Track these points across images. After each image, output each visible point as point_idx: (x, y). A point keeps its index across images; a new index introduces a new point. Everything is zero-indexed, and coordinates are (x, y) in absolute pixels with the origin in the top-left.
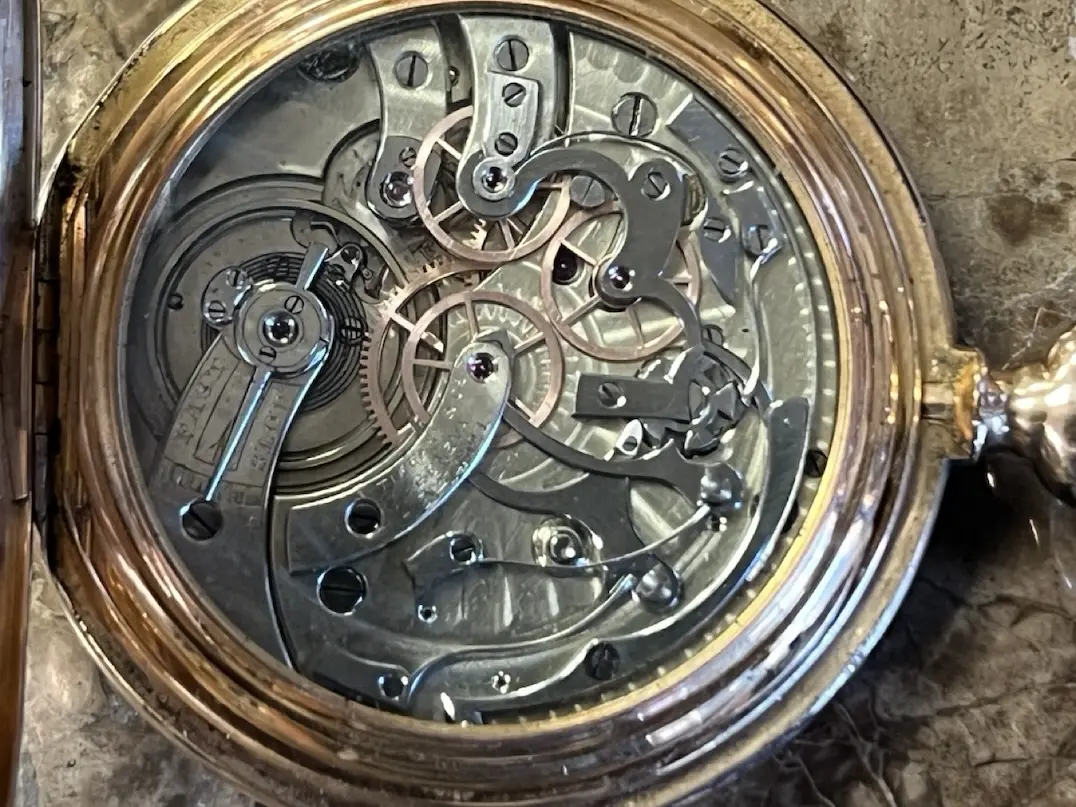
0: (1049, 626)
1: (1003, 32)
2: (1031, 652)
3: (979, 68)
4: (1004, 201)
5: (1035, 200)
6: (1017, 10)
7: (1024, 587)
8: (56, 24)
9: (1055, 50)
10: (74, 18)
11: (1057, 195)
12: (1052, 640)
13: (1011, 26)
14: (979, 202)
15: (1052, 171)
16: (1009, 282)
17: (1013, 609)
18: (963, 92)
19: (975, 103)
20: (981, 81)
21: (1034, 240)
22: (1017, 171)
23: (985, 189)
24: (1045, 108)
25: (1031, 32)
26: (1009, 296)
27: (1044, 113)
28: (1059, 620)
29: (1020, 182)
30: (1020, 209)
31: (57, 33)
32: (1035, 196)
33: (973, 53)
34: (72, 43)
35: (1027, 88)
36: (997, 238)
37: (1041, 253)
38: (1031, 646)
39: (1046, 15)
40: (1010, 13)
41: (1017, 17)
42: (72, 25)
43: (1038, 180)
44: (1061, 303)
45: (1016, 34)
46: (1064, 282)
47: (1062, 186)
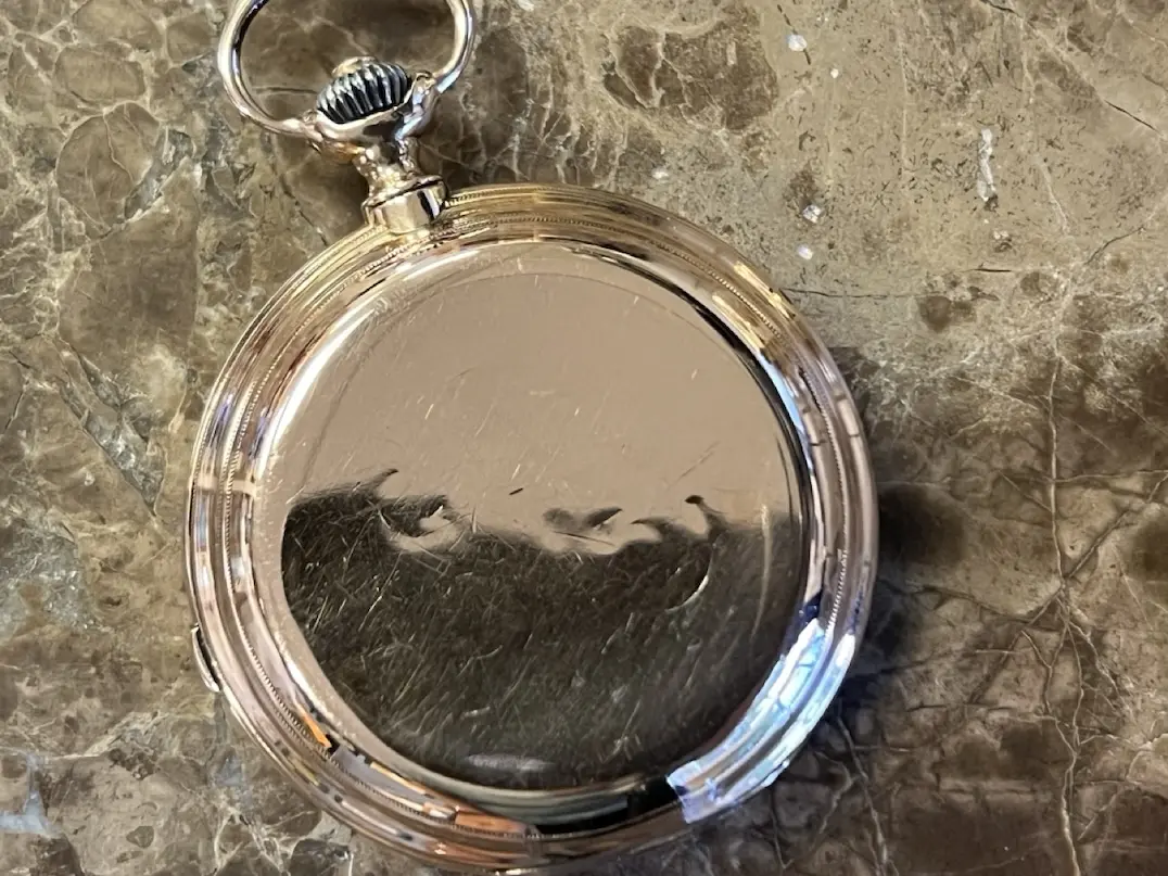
0: (962, 609)
1: (929, 177)
2: (949, 628)
3: (912, 202)
4: (930, 300)
5: (951, 299)
6: (940, 161)
7: (944, 581)
8: (241, 171)
9: (966, 190)
10: (253, 167)
11: (968, 296)
12: (965, 619)
13: (935, 173)
14: (911, 299)
15: (964, 278)
16: (933, 359)
17: (937, 596)
18: (900, 221)
19: (909, 228)
20: (913, 212)
21: (952, 328)
22: (938, 278)
23: (916, 291)
24: (959, 233)
25: (949, 177)
26: (933, 369)
27: (958, 237)
28: (970, 604)
29: (941, 285)
30: (941, 305)
31: (241, 177)
32: (951, 296)
33: (907, 192)
34: (253, 185)
35: (946, 217)
36: (924, 326)
37: (957, 338)
38: (950, 624)
39: (960, 165)
40: (934, 164)
41: (939, 166)
42: (252, 173)
43: (954, 284)
44: (971, 374)
45: (939, 179)
46: (972, 359)
47: (973, 290)
